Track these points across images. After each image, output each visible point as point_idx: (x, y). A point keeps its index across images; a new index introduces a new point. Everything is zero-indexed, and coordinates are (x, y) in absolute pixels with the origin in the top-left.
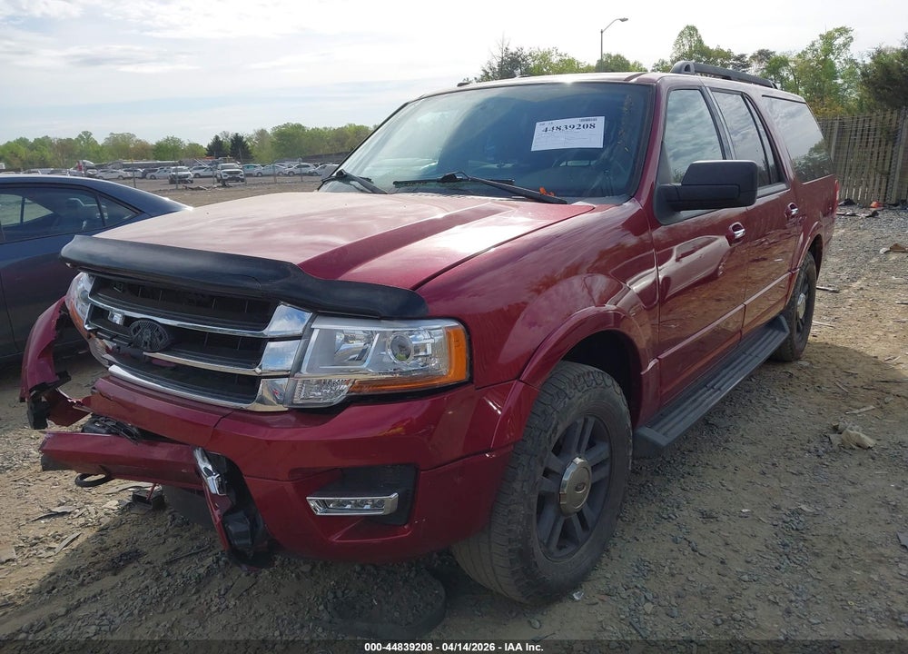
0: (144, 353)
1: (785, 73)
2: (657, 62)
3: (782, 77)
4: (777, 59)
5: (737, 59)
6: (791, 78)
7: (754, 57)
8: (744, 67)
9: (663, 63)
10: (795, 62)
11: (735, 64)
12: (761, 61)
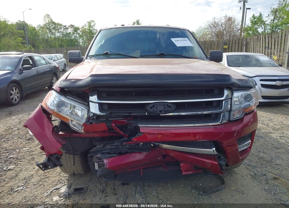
0: (161, 115)
1: (79, 32)
2: (38, 25)
3: (78, 33)
4: (76, 28)
5: (64, 26)
6: (81, 34)
7: (69, 26)
8: (67, 29)
9: (40, 25)
10: (81, 29)
11: (64, 28)
12: (71, 28)
